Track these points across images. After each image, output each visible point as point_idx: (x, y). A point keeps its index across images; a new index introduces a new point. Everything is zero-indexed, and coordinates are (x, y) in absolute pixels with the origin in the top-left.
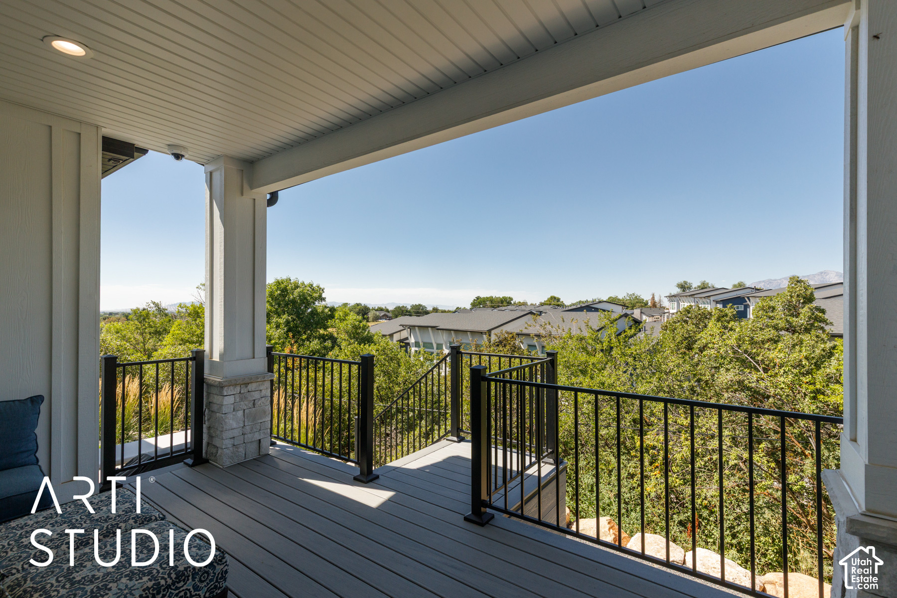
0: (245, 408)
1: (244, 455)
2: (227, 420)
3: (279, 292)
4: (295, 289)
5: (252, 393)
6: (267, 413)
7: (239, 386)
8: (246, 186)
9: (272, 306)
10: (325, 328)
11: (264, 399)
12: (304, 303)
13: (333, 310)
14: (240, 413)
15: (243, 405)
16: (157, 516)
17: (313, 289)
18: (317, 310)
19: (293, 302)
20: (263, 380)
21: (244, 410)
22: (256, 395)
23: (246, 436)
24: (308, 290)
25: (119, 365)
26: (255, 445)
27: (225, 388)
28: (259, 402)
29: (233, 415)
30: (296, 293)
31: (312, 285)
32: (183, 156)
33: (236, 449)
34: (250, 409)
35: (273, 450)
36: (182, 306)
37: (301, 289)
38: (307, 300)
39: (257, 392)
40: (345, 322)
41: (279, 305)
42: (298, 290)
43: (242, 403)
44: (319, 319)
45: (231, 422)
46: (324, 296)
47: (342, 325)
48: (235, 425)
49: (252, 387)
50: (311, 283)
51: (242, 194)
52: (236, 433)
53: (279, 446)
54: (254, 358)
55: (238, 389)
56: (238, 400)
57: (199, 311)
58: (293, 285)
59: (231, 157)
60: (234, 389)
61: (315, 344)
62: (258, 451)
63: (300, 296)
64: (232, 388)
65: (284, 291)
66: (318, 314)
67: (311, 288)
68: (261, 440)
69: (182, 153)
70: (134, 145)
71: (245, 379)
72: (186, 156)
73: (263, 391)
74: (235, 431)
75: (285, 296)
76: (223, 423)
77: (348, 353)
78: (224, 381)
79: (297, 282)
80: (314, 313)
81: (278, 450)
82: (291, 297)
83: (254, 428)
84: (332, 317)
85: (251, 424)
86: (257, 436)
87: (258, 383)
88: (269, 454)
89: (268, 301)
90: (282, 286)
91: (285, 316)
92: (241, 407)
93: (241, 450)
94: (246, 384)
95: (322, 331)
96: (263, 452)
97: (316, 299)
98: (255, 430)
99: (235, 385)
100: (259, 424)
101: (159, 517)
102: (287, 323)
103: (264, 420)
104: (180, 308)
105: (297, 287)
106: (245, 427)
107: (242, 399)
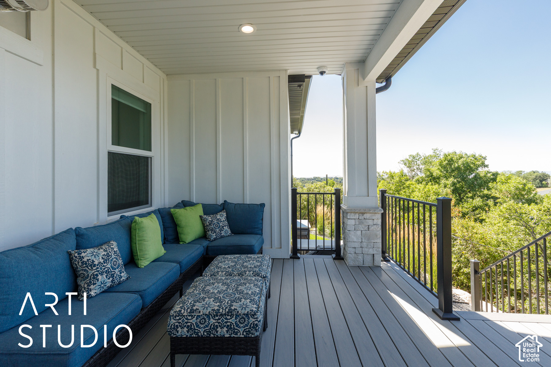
0: (363, 230)
1: (362, 262)
2: (350, 235)
3: (446, 162)
4: (460, 159)
5: (367, 220)
6: (378, 237)
7: (358, 214)
8: (360, 78)
9: (441, 172)
10: (489, 189)
11: (375, 226)
12: (468, 169)
13: (495, 175)
14: (359, 233)
15: (361, 227)
16: (263, 275)
17: (476, 159)
18: (479, 175)
19: (458, 168)
20: (374, 212)
21: (362, 231)
22: (370, 222)
23: (363, 249)
24: (471, 160)
25: (298, 193)
26: (370, 257)
27: (349, 214)
28: (372, 228)
29: (354, 233)
30: (460, 162)
31: (475, 156)
32: (325, 72)
33: (357, 256)
34: (366, 231)
35: (385, 265)
36: (384, 172)
37: (465, 159)
38: (470, 166)
39: (370, 220)
40: (507, 185)
41: (447, 171)
42: (462, 160)
43: (360, 226)
44: (481, 182)
45: (353, 237)
46: (486, 163)
47: (504, 188)
48: (355, 240)
49: (367, 216)
50: (474, 154)
51: (358, 85)
52: (357, 245)
53: (391, 264)
54: (368, 196)
55: (357, 216)
56: (357, 223)
57: (394, 175)
58: (458, 156)
59: (350, 63)
60: (354, 215)
61: (478, 201)
62: (372, 262)
63: (463, 164)
64: (353, 214)
65: (451, 162)
66: (481, 178)
67: (474, 158)
68: (375, 255)
69: (324, 70)
70: (305, 75)
71: (361, 209)
72: (327, 72)
73: (375, 220)
74: (356, 243)
75: (451, 165)
76: (348, 236)
77: (504, 210)
78: (347, 209)
79: (461, 154)
80: (476, 177)
81: (388, 266)
82: (456, 165)
83: (369, 245)
84: (494, 180)
85: (367, 241)
86: (371, 251)
87: (371, 214)
88: (380, 267)
89: (439, 169)
90: (449, 158)
91: (451, 180)
92: (359, 228)
93: (360, 257)
94: (363, 214)
95: (486, 192)
96: (376, 264)
97: (479, 166)
98: (370, 247)
99: (355, 213)
100: (373, 243)
101: (263, 276)
102: (454, 184)
103: (376, 241)
104: (383, 174)
105: (461, 157)
106: (363, 243)
107: (360, 223)
